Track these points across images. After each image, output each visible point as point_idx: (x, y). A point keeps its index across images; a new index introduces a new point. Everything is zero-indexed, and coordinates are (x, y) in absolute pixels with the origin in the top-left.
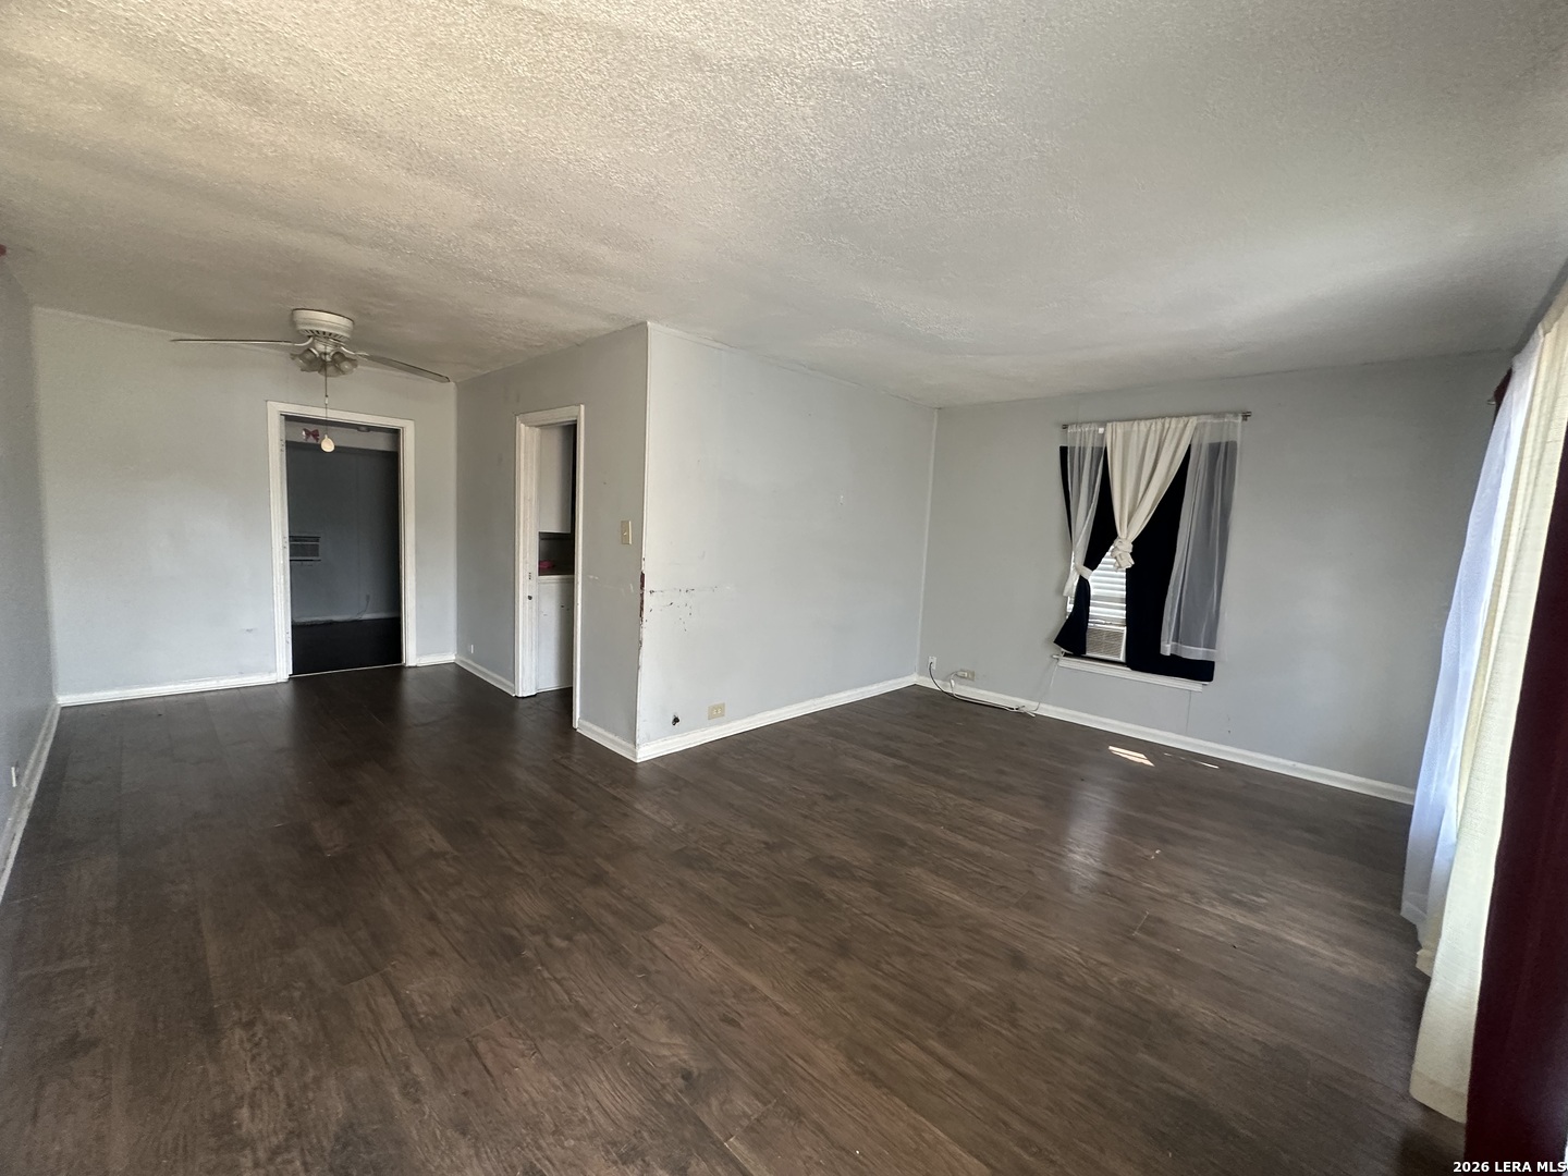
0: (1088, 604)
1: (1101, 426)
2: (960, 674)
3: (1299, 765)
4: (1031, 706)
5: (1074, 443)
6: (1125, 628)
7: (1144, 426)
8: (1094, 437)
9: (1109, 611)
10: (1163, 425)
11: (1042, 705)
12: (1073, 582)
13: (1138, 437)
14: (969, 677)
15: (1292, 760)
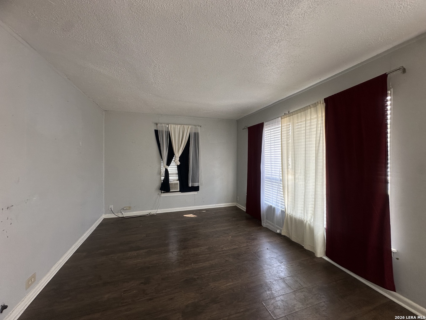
0: (169, 177)
1: (167, 125)
2: (125, 209)
3: (216, 205)
4: (154, 212)
5: (159, 129)
6: (179, 181)
7: (179, 126)
8: (166, 128)
9: (174, 178)
10: (183, 127)
11: (158, 210)
12: (163, 171)
13: (177, 129)
14: (129, 209)
15: (214, 204)
